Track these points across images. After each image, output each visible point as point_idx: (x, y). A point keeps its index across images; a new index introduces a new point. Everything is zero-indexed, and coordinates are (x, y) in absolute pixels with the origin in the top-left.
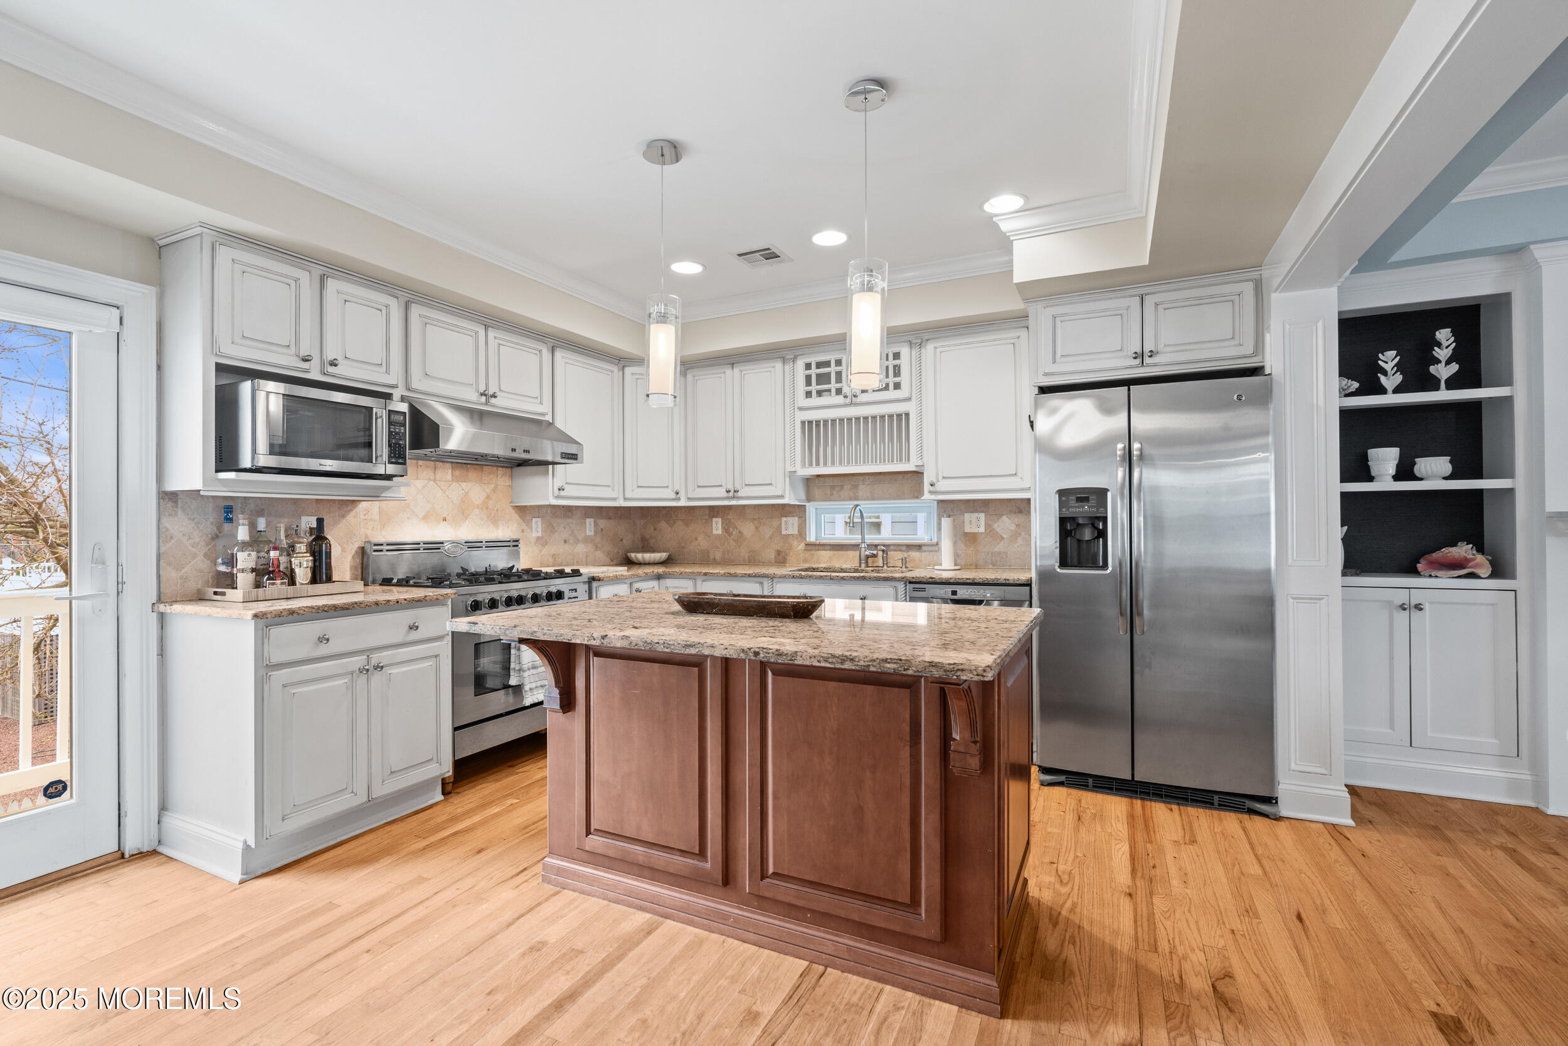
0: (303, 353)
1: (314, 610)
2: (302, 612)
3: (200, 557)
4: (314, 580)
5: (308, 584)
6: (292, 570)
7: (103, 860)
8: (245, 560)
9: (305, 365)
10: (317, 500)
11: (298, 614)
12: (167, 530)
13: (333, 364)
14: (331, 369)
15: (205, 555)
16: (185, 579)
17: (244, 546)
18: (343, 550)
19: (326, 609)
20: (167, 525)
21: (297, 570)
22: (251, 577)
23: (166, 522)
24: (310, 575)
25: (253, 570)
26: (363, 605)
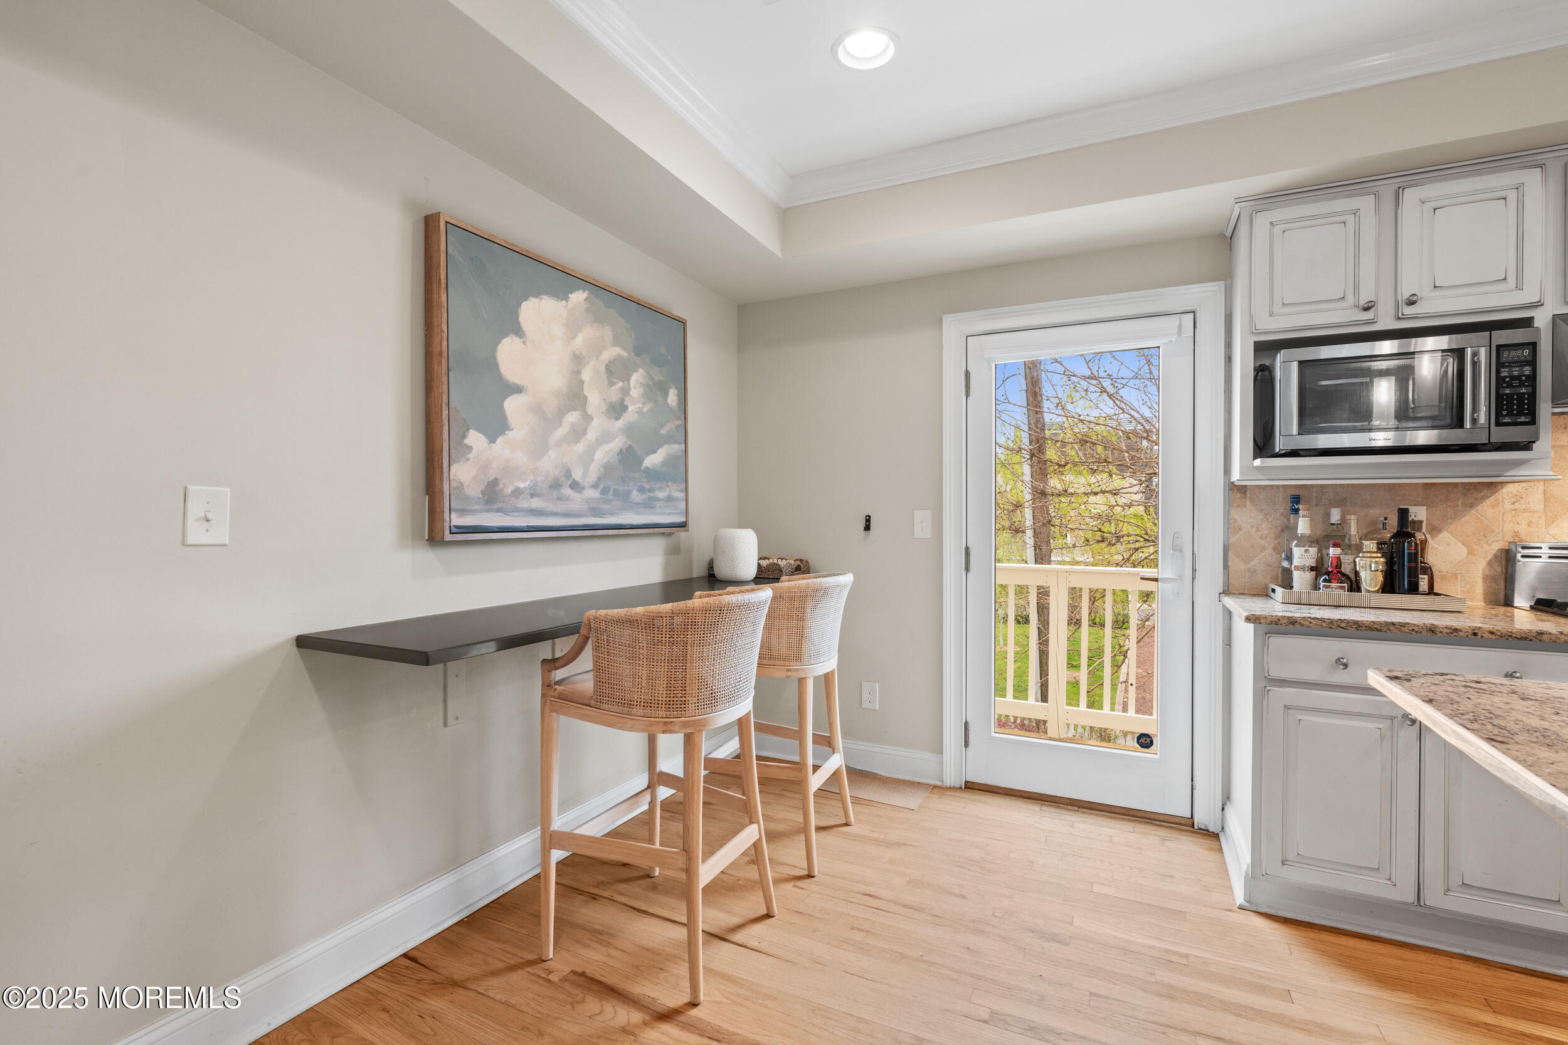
0: (1363, 301)
1: (1324, 624)
2: (1306, 623)
3: (1269, 550)
4: (1389, 586)
5: (1377, 592)
6: (1357, 574)
7: (1177, 820)
8: (1303, 556)
9: (1368, 315)
10: (1426, 484)
11: (1302, 625)
12: (1236, 521)
13: (1411, 303)
14: (1408, 311)
15: (1275, 549)
16: (1253, 572)
17: (1303, 541)
18: (1471, 552)
19: (1343, 625)
20: (1236, 516)
21: (1363, 574)
22: (1309, 576)
23: (1235, 514)
24: (1380, 578)
25: (1312, 569)
26: (1406, 629)
